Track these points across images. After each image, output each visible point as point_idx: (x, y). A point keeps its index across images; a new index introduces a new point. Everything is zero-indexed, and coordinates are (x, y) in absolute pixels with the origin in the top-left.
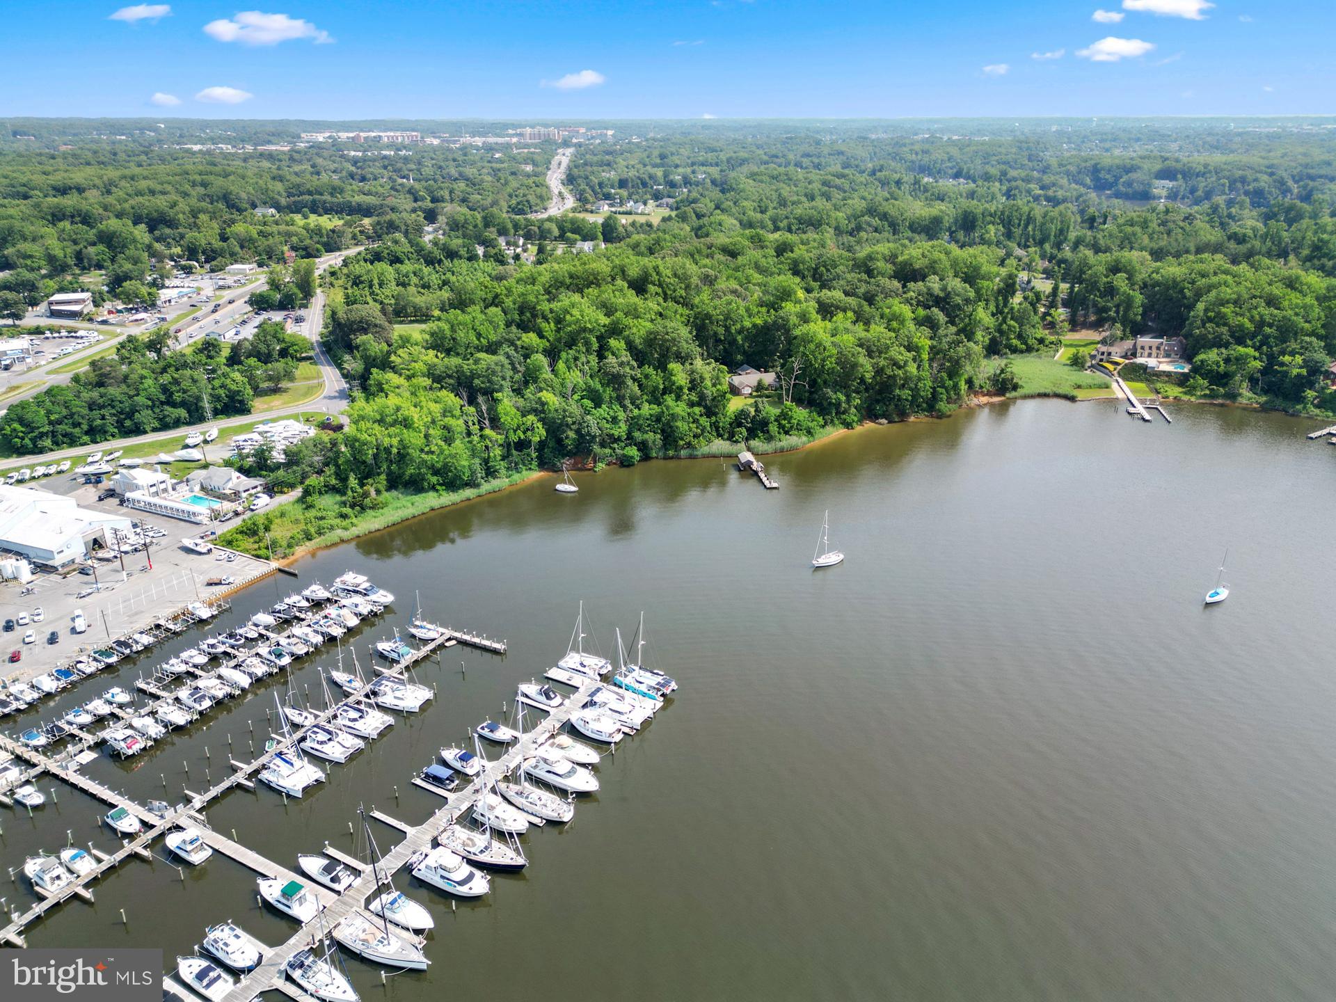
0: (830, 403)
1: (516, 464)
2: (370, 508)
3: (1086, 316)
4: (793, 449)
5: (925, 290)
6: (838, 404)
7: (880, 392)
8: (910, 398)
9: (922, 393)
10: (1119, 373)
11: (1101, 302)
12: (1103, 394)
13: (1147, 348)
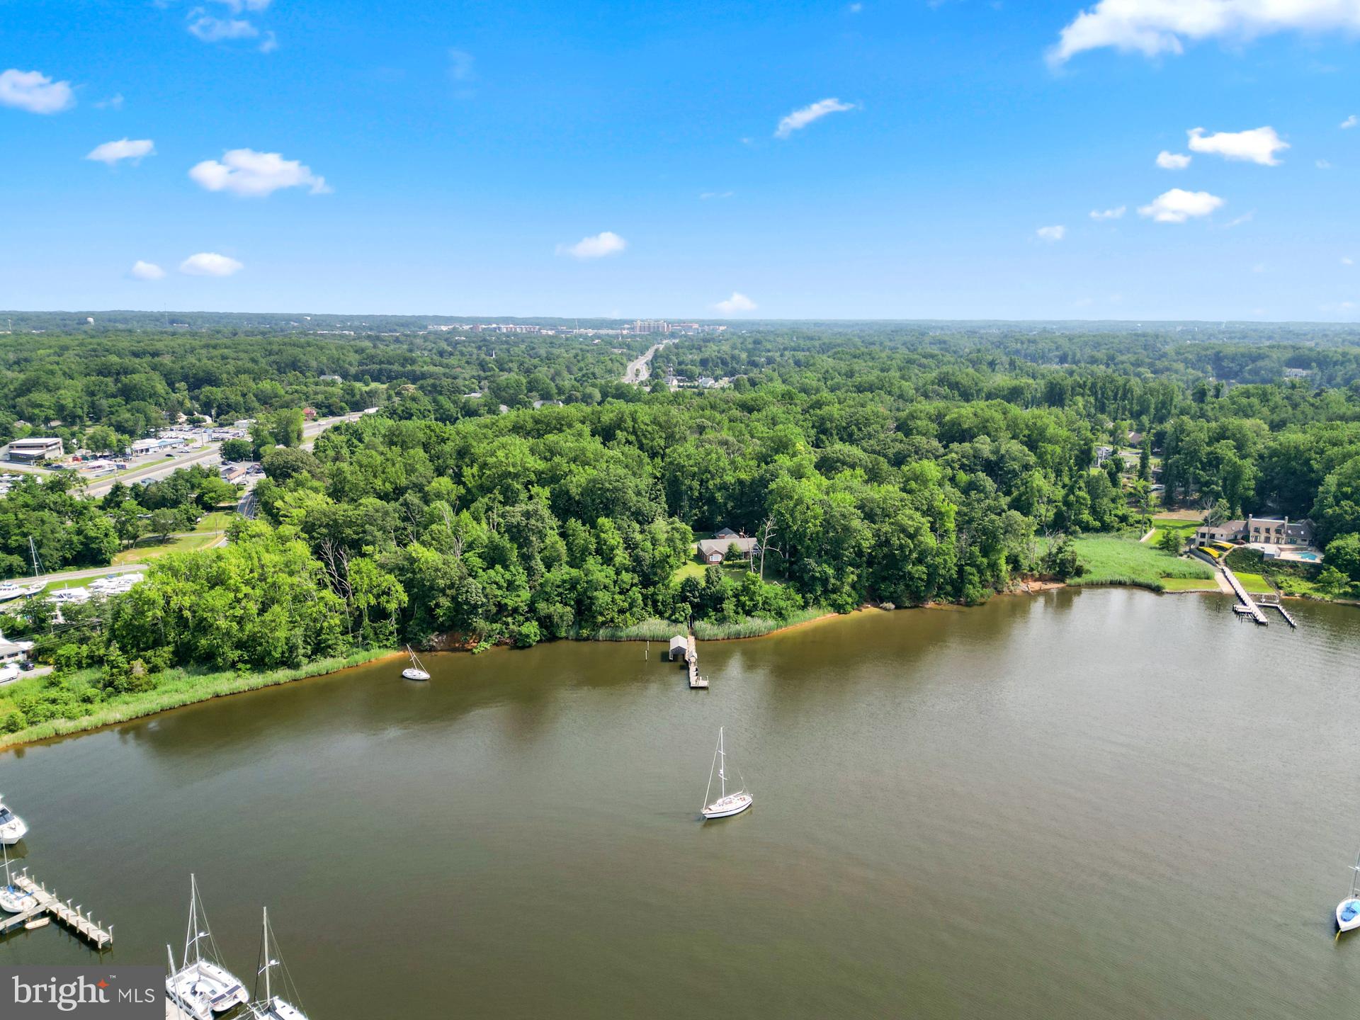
0: (813, 578)
1: (365, 638)
2: (127, 690)
3: (1186, 493)
4: (753, 635)
5: (971, 452)
6: (824, 581)
7: (887, 567)
8: (925, 577)
9: (942, 572)
10: (1225, 561)
11: (1204, 476)
12: (1204, 586)
13: (1263, 531)
